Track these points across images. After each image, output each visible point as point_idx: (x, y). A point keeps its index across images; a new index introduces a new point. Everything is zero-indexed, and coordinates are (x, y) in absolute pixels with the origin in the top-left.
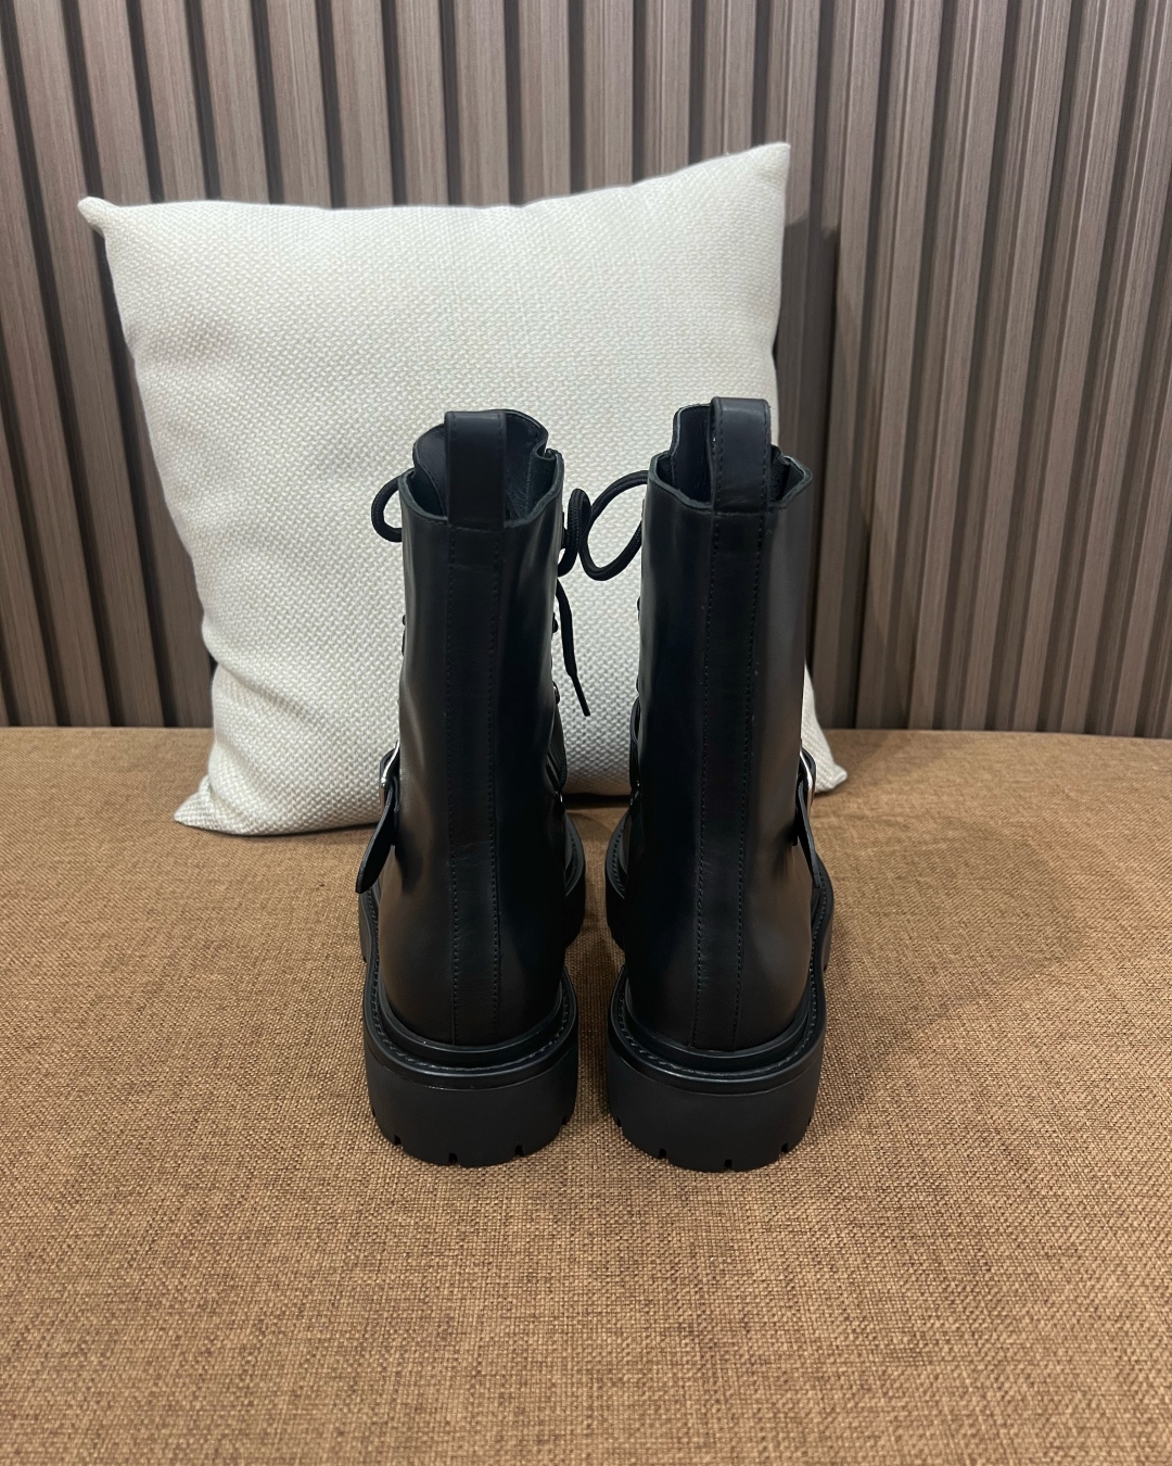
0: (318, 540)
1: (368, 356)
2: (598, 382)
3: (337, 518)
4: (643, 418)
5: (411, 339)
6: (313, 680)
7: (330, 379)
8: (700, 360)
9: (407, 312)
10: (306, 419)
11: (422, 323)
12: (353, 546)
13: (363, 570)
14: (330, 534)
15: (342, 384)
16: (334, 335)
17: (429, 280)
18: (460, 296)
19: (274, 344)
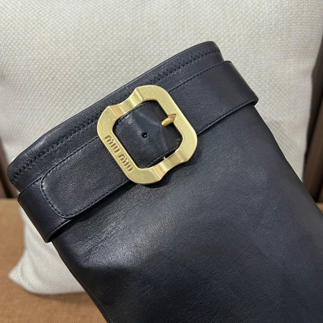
1: (83, 89)
5: (106, 81)
9: (104, 65)
11: (112, 72)
17: (117, 46)
18: (133, 56)
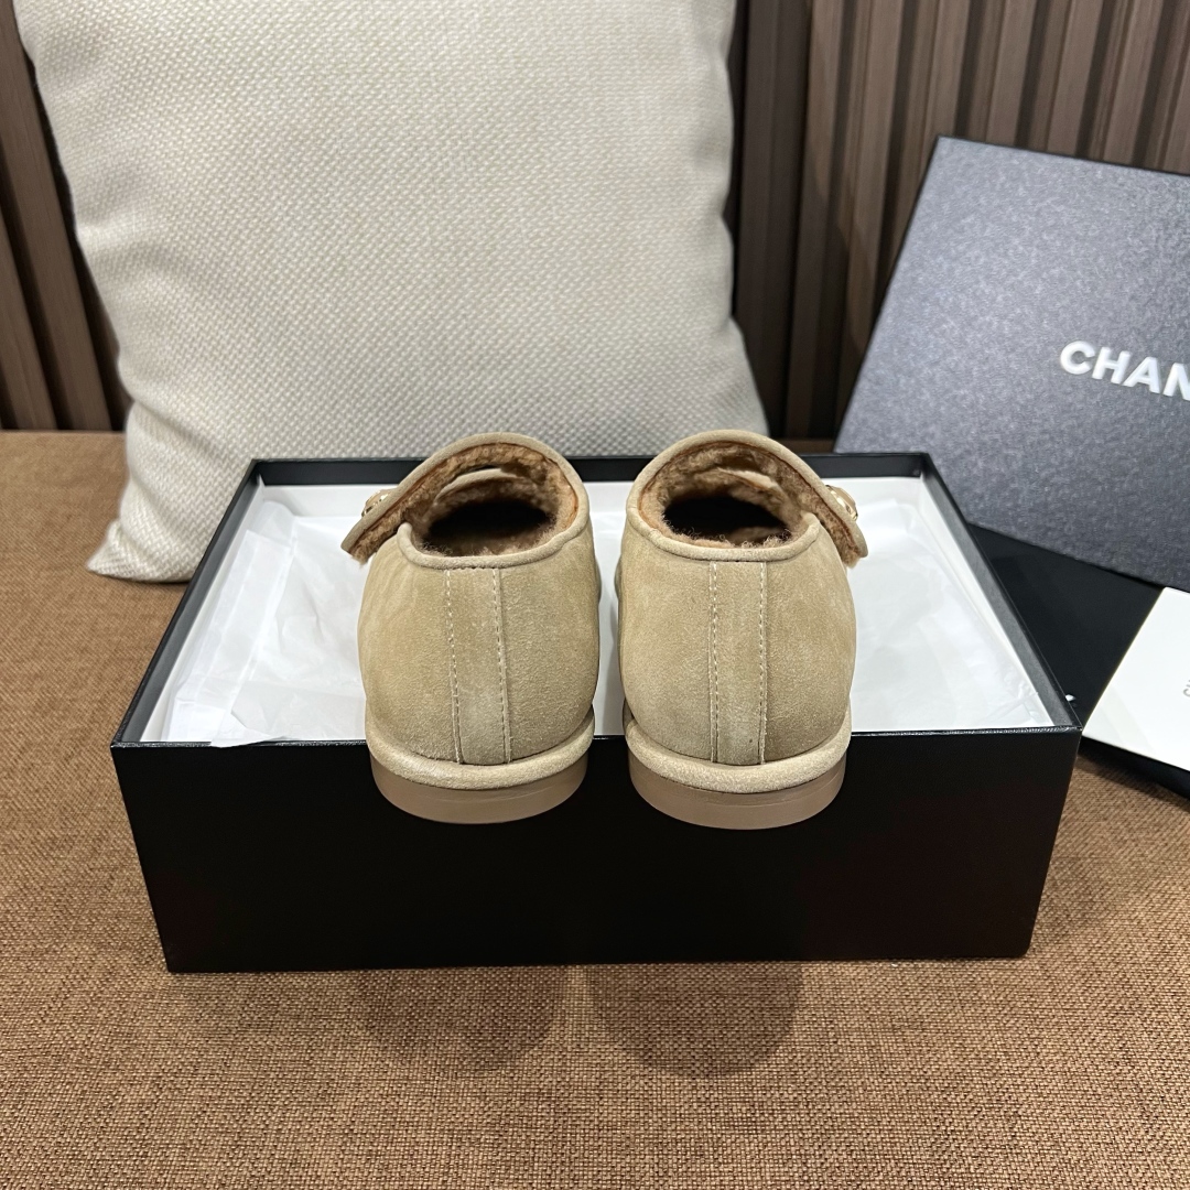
0: (222, 261)
2: (522, 87)
3: (243, 237)
4: (573, 126)
6: (221, 412)
7: (232, 83)
8: (637, 61)
10: (208, 128)
12: (259, 268)
13: (270, 293)
14: (235, 253)
15: (244, 89)
16: (234, 35)
19: (171, 45)
